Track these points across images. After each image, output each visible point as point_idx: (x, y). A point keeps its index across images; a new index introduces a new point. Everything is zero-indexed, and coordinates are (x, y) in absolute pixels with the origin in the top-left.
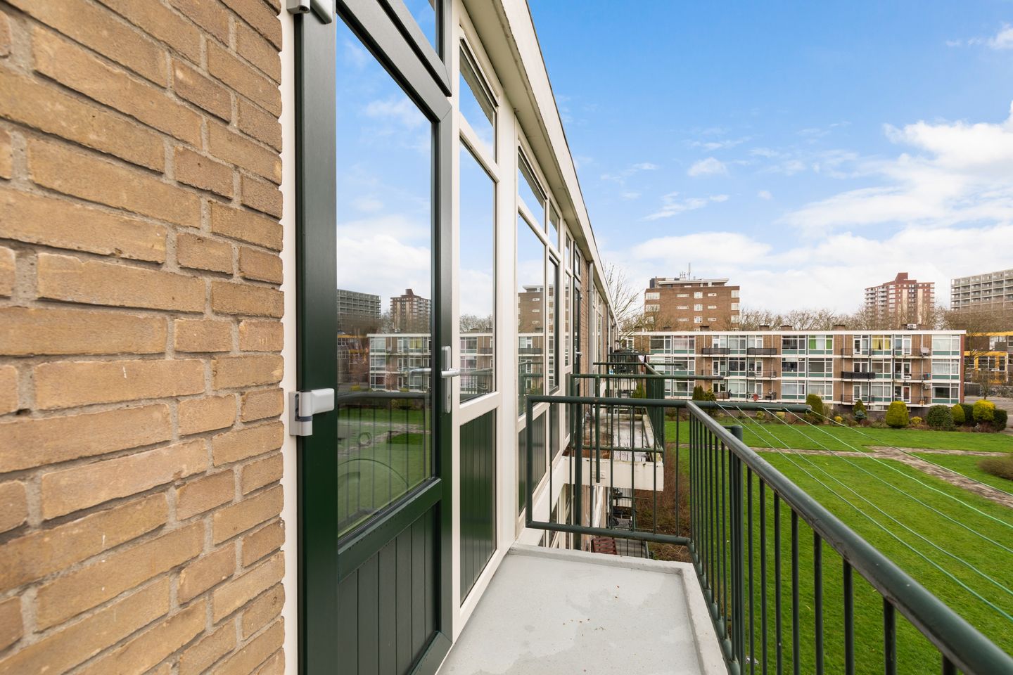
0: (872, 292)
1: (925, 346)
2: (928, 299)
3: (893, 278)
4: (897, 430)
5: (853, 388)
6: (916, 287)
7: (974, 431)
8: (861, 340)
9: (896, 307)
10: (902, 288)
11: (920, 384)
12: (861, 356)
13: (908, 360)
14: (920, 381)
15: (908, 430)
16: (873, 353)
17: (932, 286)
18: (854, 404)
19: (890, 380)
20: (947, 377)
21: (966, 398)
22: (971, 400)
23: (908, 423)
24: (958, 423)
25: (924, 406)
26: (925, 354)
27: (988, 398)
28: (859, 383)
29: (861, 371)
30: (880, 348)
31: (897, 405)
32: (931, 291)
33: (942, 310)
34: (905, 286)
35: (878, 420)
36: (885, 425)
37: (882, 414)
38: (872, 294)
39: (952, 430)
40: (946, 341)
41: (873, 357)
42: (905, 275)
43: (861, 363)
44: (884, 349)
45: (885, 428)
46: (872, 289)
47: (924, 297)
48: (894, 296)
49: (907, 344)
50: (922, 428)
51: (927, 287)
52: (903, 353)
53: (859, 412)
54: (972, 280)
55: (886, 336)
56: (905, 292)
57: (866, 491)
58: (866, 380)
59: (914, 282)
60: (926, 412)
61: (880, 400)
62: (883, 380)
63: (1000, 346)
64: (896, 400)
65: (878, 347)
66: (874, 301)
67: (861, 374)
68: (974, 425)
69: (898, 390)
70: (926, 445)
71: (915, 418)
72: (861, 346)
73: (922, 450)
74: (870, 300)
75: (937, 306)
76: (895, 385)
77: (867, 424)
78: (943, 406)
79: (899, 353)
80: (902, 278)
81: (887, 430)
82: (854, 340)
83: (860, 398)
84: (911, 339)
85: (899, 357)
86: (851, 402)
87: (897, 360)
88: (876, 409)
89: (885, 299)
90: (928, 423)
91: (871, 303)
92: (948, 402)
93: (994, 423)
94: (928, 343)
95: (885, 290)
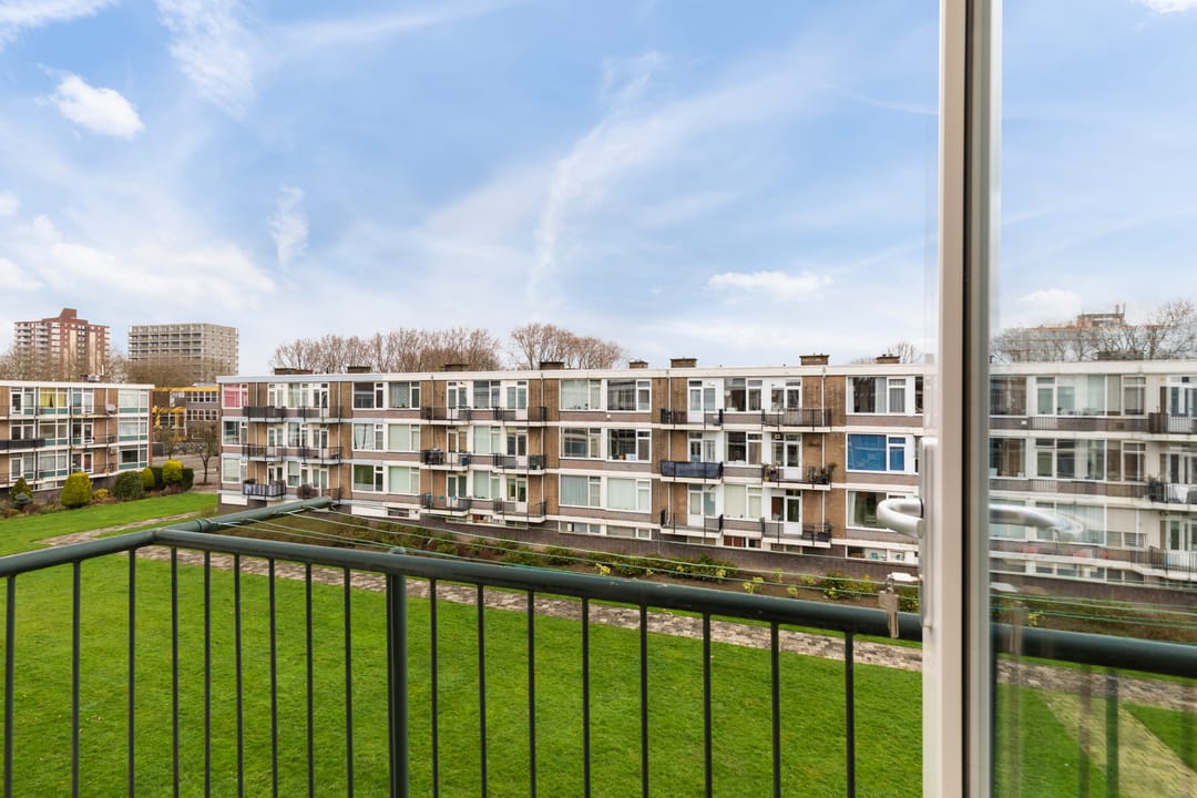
0: (26, 329)
1: (110, 402)
2: (102, 345)
3: (57, 314)
4: (78, 510)
5: (11, 463)
6: (88, 330)
7: (164, 495)
8: (22, 394)
9: (61, 353)
10: (69, 328)
11: (105, 448)
12: (22, 416)
13: (90, 420)
14: (105, 445)
15: (92, 507)
16: (43, 412)
17: (106, 330)
18: (11, 485)
19: (67, 447)
20: (135, 438)
21: (155, 458)
22: (160, 462)
23: (91, 499)
24: (148, 489)
25: (110, 474)
26: (111, 412)
27: (172, 457)
28: (20, 454)
29: (22, 437)
30: (51, 405)
31: (77, 478)
32: (106, 336)
33: (120, 361)
34: (73, 326)
35: (50, 502)
36: (60, 506)
37: (56, 493)
38: (25, 331)
39: (142, 498)
40: (134, 397)
41: (41, 417)
42: (73, 312)
43: (22, 426)
44: (57, 406)
45: (61, 510)
46: (26, 324)
47: (97, 343)
48: (58, 337)
49: (88, 400)
50: (108, 502)
51: (101, 331)
52: (83, 411)
53: (22, 495)
54: (150, 330)
55: (60, 389)
56: (73, 334)
57: (45, 603)
58: (31, 450)
59: (84, 322)
60: (113, 482)
61: (53, 474)
62: (56, 447)
63: (180, 403)
64: (74, 471)
65: (48, 404)
66: (28, 340)
67: (23, 442)
68: (163, 488)
69: (76, 458)
70: (116, 522)
71: (100, 491)
72: (22, 403)
73: (112, 529)
74: (22, 339)
75: (114, 355)
76: (73, 453)
77: (35, 510)
78: (131, 472)
79: (79, 412)
80: (68, 316)
81: (64, 513)
82: (11, 393)
83: (22, 475)
84: (93, 394)
85: (78, 417)
86: (8, 482)
87: (75, 420)
88: (45, 488)
89: (46, 340)
90: (116, 494)
91: (25, 343)
92: (136, 466)
93: (183, 483)
94: (114, 399)
95: (45, 327)
